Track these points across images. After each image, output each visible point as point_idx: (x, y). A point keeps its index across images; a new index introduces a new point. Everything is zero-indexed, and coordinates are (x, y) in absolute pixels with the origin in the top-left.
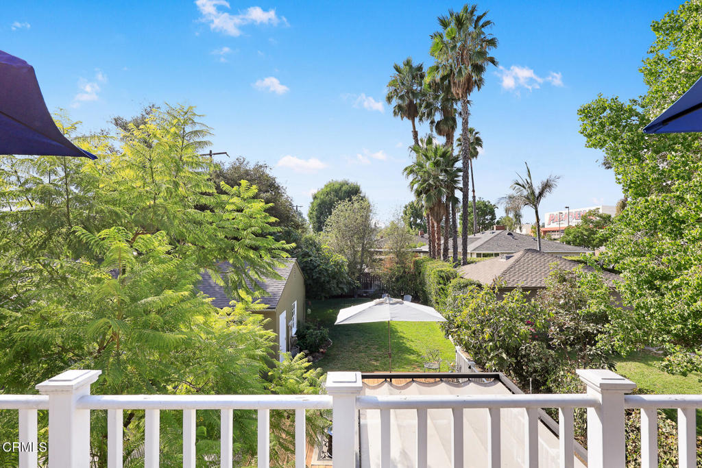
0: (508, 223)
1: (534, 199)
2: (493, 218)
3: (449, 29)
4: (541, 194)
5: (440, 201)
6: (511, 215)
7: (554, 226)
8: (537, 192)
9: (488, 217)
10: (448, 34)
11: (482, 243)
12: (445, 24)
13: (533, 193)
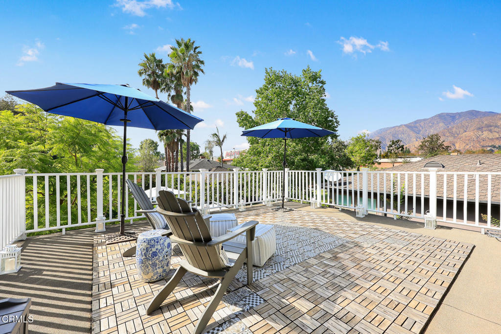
0: (206, 156)
1: (220, 143)
2: (198, 152)
3: (181, 48)
4: (223, 141)
5: (174, 140)
6: (208, 151)
7: (228, 158)
8: (221, 140)
9: (196, 152)
10: (181, 51)
11: (195, 165)
12: (179, 44)
13: (219, 140)
